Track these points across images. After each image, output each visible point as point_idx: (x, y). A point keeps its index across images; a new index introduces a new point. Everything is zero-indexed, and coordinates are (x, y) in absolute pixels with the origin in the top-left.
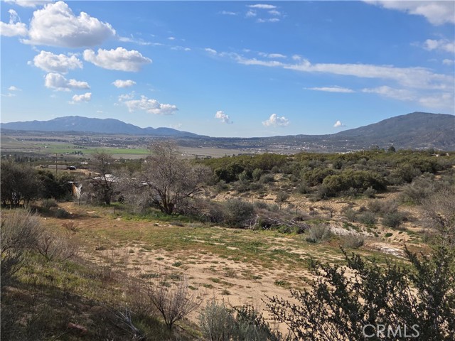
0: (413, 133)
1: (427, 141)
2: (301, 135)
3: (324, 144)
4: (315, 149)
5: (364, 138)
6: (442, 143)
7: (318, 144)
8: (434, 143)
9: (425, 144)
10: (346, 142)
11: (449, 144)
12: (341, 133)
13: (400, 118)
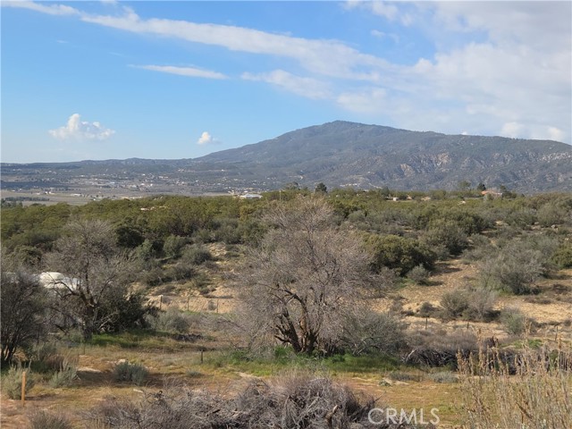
0: (334, 157)
1: (357, 173)
2: (136, 160)
3: (182, 177)
4: (165, 187)
5: (254, 166)
6: (381, 175)
7: (170, 177)
8: (369, 177)
9: (355, 177)
10: (221, 175)
11: (391, 178)
12: (212, 155)
13: (312, 131)
